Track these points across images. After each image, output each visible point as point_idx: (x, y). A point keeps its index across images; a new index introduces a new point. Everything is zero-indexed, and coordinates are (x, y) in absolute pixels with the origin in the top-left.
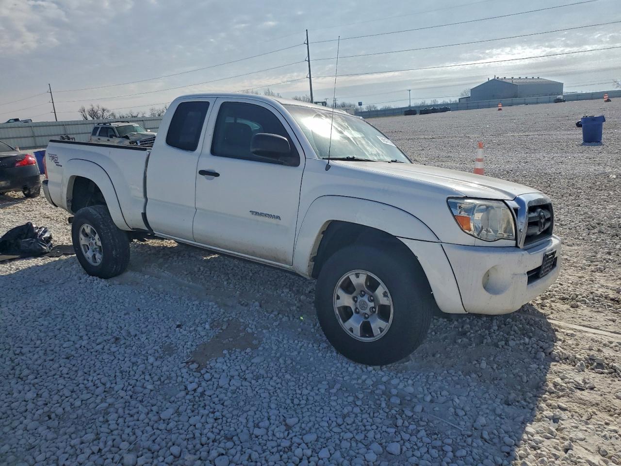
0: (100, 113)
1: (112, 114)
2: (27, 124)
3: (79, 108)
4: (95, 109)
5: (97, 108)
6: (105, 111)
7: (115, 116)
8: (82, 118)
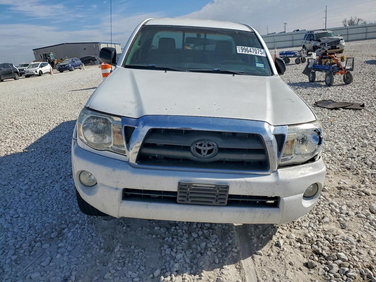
0: (356, 22)
1: (365, 22)
2: (298, 32)
3: (343, 19)
4: (354, 19)
5: (355, 19)
6: (360, 21)
7: (365, 24)
8: (343, 26)
